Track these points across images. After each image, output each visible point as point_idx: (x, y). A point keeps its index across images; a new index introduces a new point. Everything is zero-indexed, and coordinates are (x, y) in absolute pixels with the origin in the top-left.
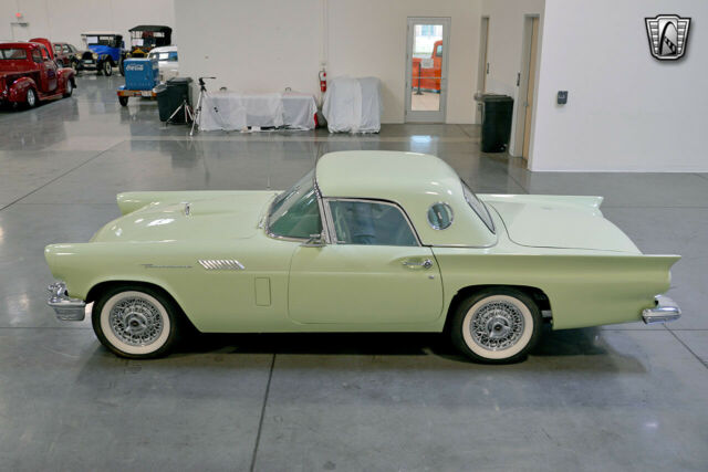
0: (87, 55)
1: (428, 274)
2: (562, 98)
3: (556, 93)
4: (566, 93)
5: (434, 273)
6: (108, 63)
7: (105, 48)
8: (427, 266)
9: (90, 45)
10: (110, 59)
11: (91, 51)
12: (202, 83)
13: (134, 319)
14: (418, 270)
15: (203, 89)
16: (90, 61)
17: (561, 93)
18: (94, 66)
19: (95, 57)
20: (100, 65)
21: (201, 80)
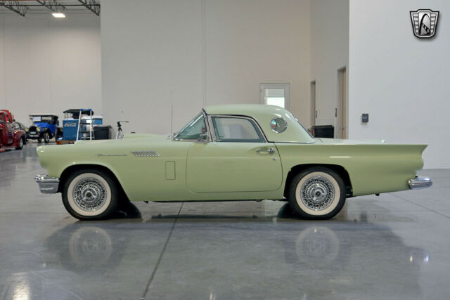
0: (33, 129)
1: (272, 157)
2: (365, 119)
3: (361, 115)
4: (367, 115)
5: (276, 156)
6: (47, 134)
7: (45, 125)
8: (271, 152)
9: (36, 122)
10: (48, 131)
11: (36, 125)
12: (119, 125)
13: (89, 191)
14: (265, 155)
15: (120, 129)
16: (35, 133)
17: (364, 115)
18: (37, 136)
19: (38, 130)
20: (42, 135)
21: (118, 123)
